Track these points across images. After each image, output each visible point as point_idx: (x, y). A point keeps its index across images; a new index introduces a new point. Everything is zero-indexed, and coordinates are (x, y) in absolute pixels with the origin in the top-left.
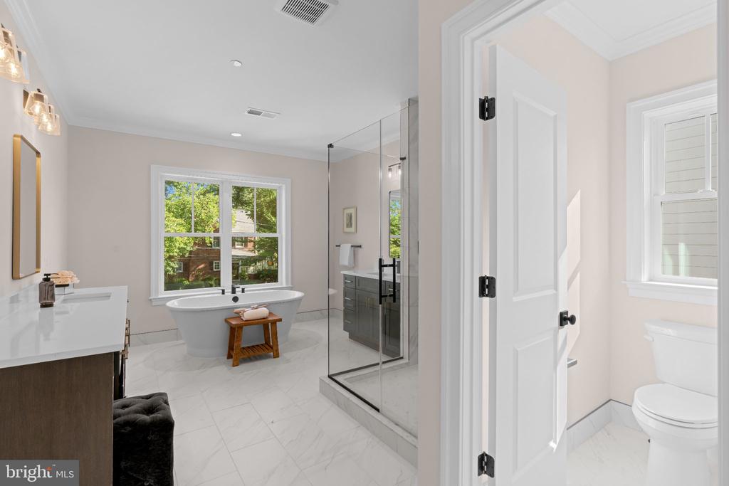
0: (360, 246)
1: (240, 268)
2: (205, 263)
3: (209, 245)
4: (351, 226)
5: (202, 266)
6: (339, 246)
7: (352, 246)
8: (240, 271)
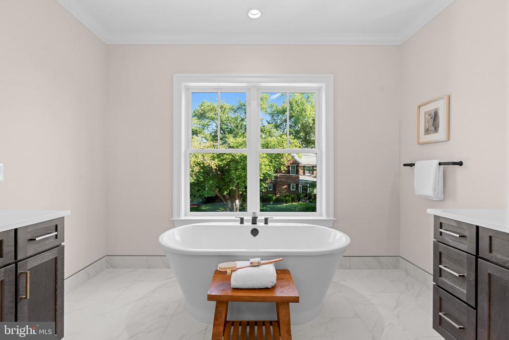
0: (460, 164)
1: (308, 189)
2: (286, 185)
3: (284, 172)
4: (436, 129)
5: (285, 186)
6: (412, 165)
7: (440, 164)
8: (308, 192)
